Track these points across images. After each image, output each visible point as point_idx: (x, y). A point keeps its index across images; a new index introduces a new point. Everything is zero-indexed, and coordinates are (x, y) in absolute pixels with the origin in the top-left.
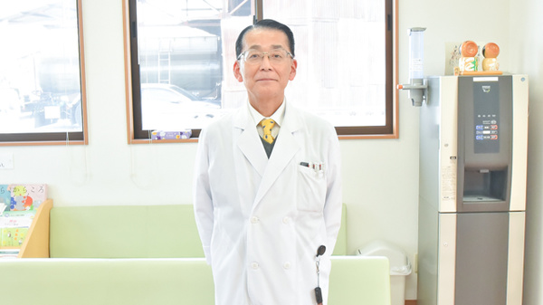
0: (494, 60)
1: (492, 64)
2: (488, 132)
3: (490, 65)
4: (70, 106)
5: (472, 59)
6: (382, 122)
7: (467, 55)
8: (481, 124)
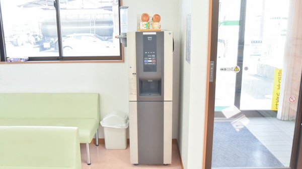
0: (157, 23)
1: (156, 26)
2: (151, 61)
3: (155, 26)
4: (54, 42)
5: (146, 23)
6: (118, 54)
7: (143, 21)
8: (147, 57)
